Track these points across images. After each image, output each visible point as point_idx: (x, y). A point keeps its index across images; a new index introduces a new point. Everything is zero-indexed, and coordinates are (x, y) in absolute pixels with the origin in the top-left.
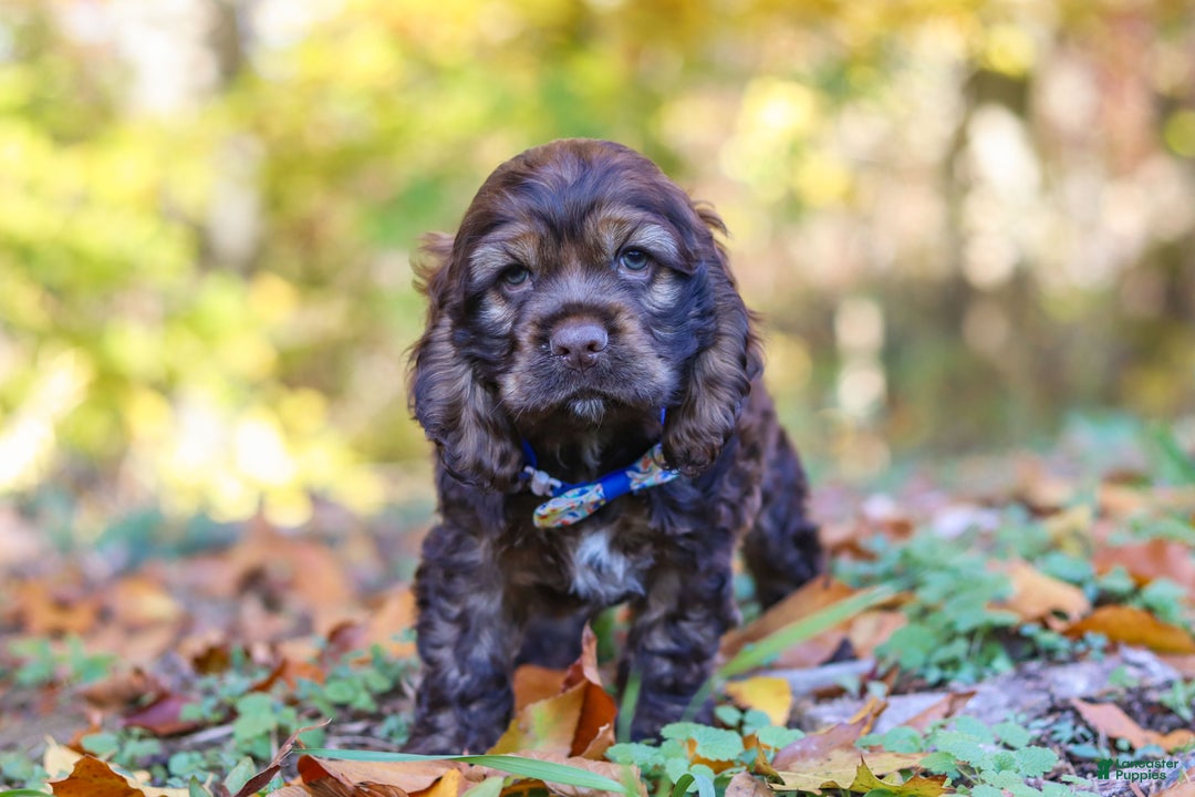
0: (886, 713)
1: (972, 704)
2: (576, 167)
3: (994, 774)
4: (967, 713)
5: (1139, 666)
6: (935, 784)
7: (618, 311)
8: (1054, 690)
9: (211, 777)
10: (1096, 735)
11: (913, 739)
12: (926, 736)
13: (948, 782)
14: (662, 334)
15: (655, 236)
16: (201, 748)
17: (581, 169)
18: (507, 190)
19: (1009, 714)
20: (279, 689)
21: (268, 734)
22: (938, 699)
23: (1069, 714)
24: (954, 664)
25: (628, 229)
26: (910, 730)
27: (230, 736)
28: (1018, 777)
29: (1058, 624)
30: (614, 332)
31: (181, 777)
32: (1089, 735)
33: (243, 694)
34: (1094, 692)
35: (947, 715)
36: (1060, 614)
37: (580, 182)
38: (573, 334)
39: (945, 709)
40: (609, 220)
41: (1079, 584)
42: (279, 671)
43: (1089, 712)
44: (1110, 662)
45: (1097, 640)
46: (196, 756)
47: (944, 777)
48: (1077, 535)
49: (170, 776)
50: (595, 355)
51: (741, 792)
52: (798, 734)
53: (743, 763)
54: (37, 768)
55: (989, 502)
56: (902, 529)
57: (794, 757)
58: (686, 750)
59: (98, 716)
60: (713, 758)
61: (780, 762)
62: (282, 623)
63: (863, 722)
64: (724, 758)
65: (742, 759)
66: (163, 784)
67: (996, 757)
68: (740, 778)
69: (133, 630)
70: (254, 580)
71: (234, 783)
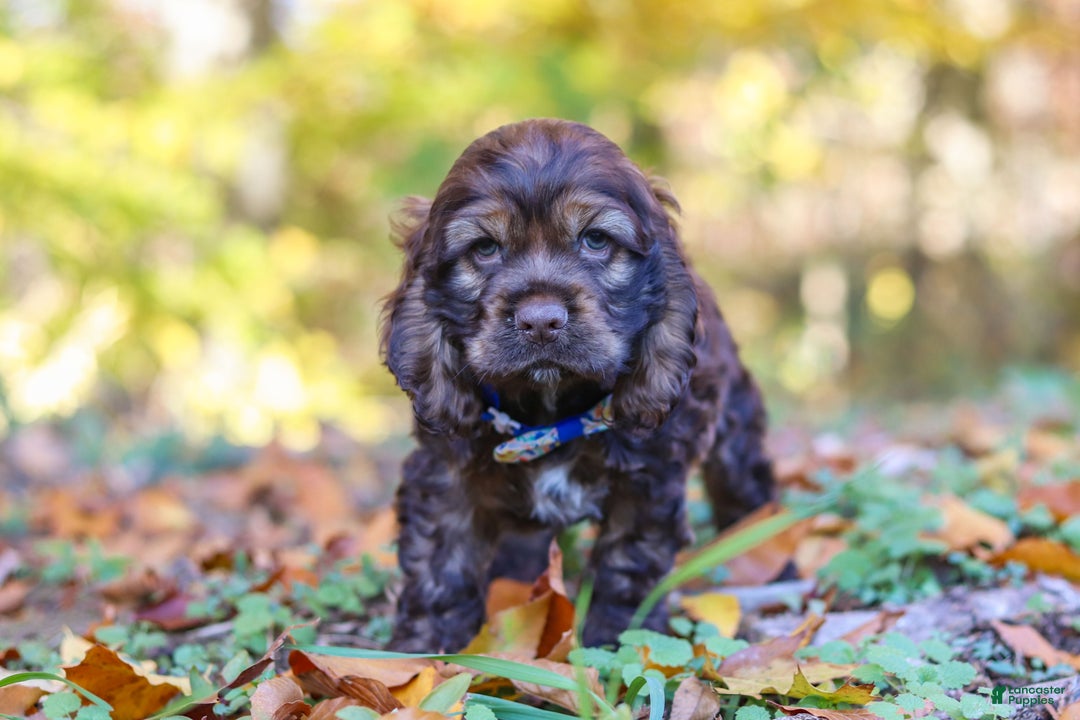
0: (824, 629)
1: (902, 622)
2: (547, 151)
3: (918, 684)
4: (898, 630)
5: (1055, 593)
6: (864, 692)
7: (579, 291)
8: (977, 611)
9: (210, 668)
10: (1013, 654)
11: (847, 651)
12: (858, 650)
13: (876, 691)
14: (616, 309)
15: (617, 221)
16: (204, 642)
17: (552, 153)
18: (482, 167)
19: (936, 633)
20: (277, 591)
21: (264, 632)
22: (871, 618)
23: (989, 635)
24: (886, 586)
25: (591, 214)
26: (845, 645)
27: (229, 633)
28: (940, 688)
29: (983, 554)
30: (573, 310)
31: (183, 668)
32: (1006, 653)
33: (242, 595)
34: (1013, 615)
35: (880, 631)
36: (985, 545)
37: (551, 165)
38: (538, 311)
39: (877, 626)
40: (575, 204)
41: (1004, 518)
42: (276, 576)
43: (1007, 633)
44: (1028, 589)
45: (1018, 569)
46: (199, 649)
47: (872, 686)
48: (1004, 475)
49: (174, 665)
50: (555, 332)
51: (689, 695)
52: (743, 644)
53: (692, 670)
54: (54, 656)
55: (928, 444)
56: (846, 464)
57: (738, 666)
58: (641, 656)
59: (110, 611)
60: (663, 663)
61: (725, 668)
62: (285, 534)
63: (802, 635)
64: (674, 664)
65: (691, 665)
66: (167, 673)
67: (921, 669)
68: (687, 681)
69: (150, 536)
70: (262, 497)
71: (231, 673)
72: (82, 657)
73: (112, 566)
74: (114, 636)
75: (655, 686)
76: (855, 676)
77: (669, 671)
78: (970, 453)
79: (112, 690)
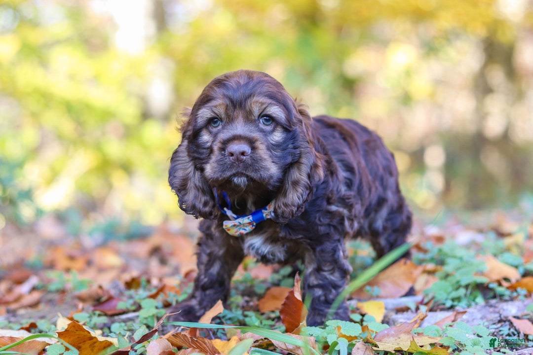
0: (426, 319)
1: (465, 317)
2: (246, 79)
3: (471, 347)
4: (463, 321)
6: (445, 350)
7: (257, 140)
8: (502, 312)
9: (128, 333)
10: (519, 333)
11: (437, 331)
12: (443, 330)
13: (450, 350)
14: (275, 153)
15: (277, 111)
16: (125, 321)
19: (481, 322)
20: (161, 297)
21: (153, 317)
22: (450, 314)
23: (507, 323)
24: (458, 299)
25: (264, 106)
26: (436, 327)
27: (138, 317)
28: (482, 349)
29: (505, 284)
31: (115, 333)
32: (516, 333)
33: (144, 299)
34: (519, 314)
35: (453, 321)
36: (506, 279)
38: (236, 147)
39: (453, 318)
40: (257, 102)
41: (516, 267)
42: (161, 290)
43: (516, 323)
44: (527, 301)
45: (522, 291)
46: (123, 324)
47: (448, 347)
48: (517, 245)
49: (111, 332)
50: (244, 157)
51: (359, 350)
52: (386, 326)
53: (361, 338)
54: (53, 326)
55: (481, 231)
56: (440, 239)
57: (384, 336)
58: (336, 331)
59: (81, 305)
60: (348, 335)
61: (378, 338)
62: (167, 270)
63: (416, 322)
64: (353, 335)
65: (361, 336)
66: (107, 336)
67: (473, 340)
68: (359, 344)
69: (102, 270)
70: (156, 251)
71: (137, 336)
72: (66, 327)
73: (82, 284)
74: (82, 318)
75: (343, 346)
76: (441, 343)
77: (350, 339)
78: (501, 235)
79: (80, 343)
